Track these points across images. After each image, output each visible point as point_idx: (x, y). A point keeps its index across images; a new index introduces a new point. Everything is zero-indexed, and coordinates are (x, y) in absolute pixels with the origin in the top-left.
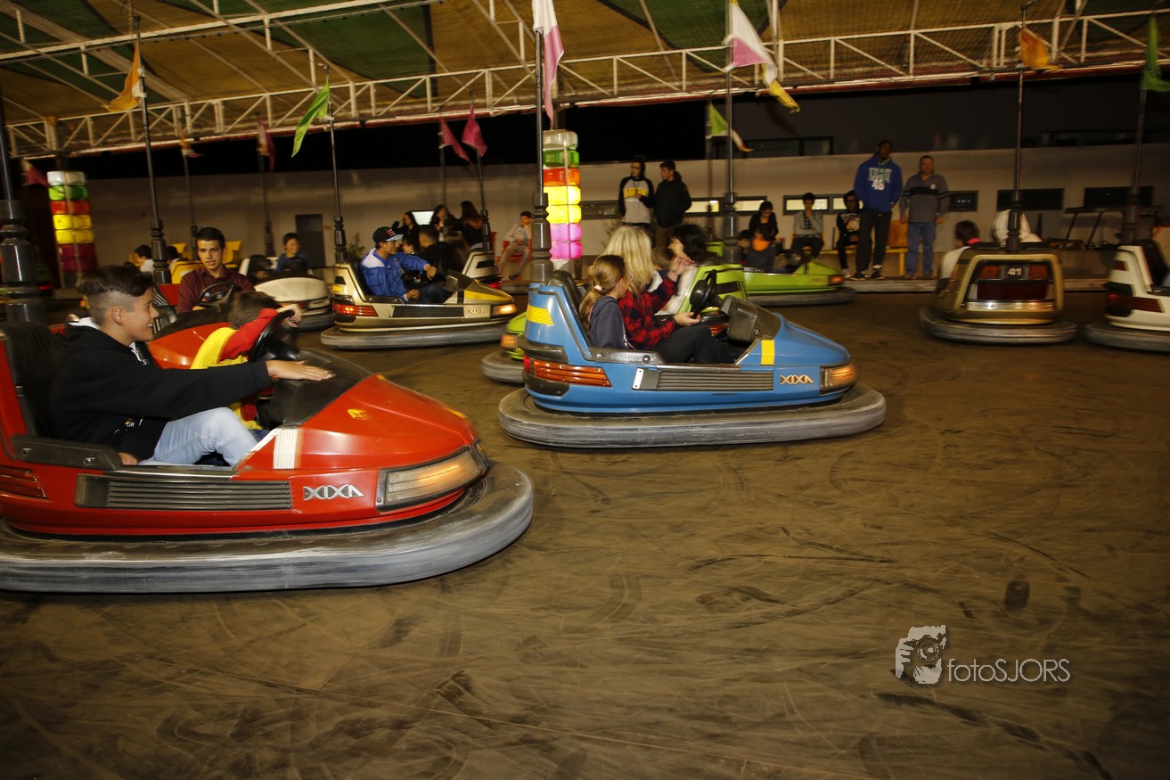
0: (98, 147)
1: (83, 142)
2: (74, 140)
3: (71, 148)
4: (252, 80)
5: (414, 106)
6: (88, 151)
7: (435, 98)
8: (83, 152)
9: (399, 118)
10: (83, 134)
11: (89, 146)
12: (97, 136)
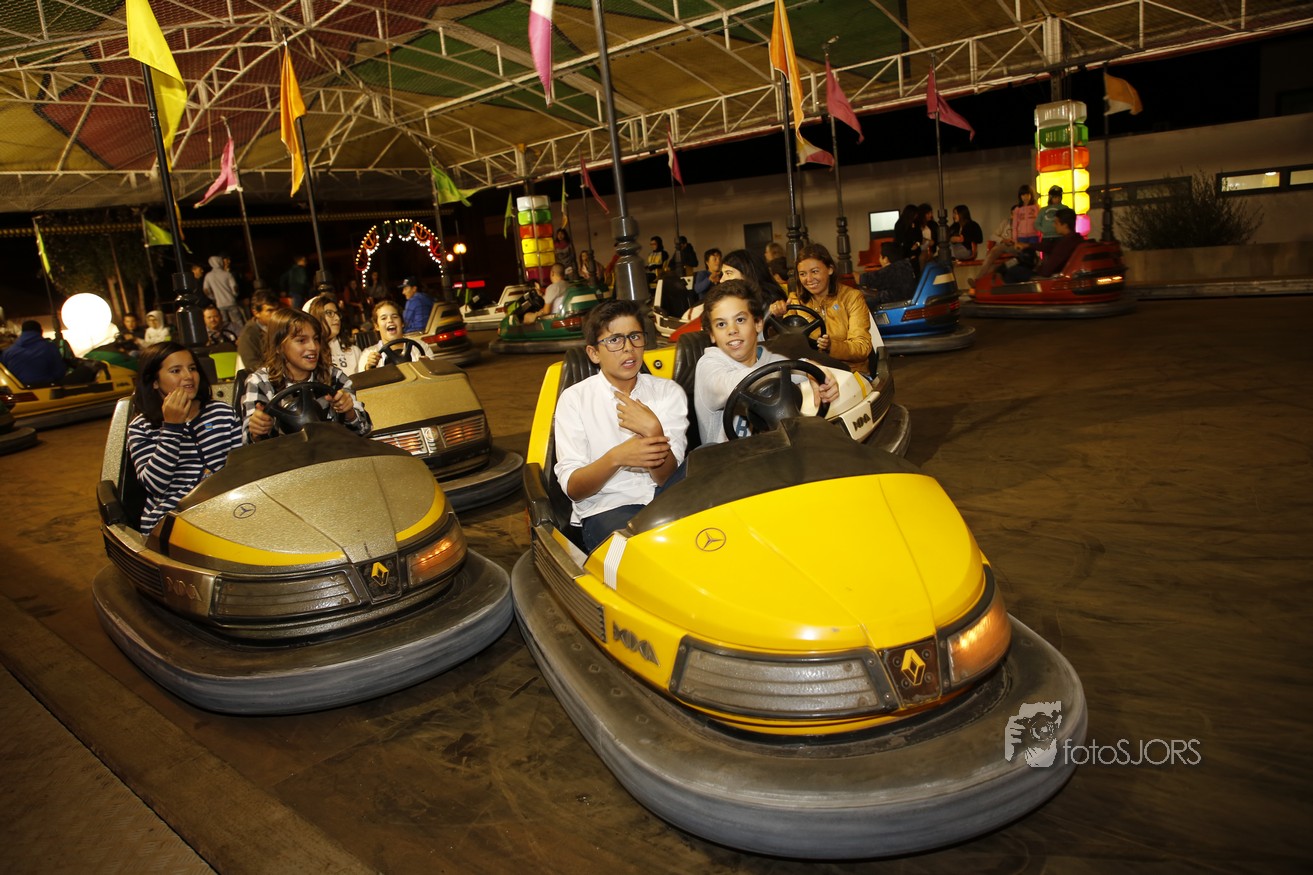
0: (561, 169)
1: (547, 165)
2: (539, 165)
3: (538, 173)
4: (709, 85)
5: (881, 92)
6: (551, 174)
7: (907, 81)
8: (547, 175)
9: (865, 108)
10: (548, 158)
11: (553, 170)
12: (560, 158)
